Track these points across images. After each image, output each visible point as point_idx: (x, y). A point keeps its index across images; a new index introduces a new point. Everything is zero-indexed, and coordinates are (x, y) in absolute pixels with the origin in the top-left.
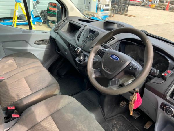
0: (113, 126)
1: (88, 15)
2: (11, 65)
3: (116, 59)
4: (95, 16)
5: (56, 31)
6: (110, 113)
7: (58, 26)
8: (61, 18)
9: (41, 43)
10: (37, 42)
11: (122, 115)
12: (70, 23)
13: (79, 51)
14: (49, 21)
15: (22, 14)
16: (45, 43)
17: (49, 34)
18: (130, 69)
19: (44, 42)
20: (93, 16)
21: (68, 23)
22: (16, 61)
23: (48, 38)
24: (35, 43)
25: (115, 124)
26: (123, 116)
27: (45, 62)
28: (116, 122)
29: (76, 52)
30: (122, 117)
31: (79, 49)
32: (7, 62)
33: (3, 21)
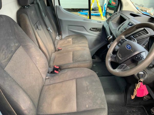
0: (130, 112)
1: (142, 10)
2: (69, 42)
3: (129, 48)
4: (148, 12)
5: (108, 21)
6: (132, 102)
7: (110, 18)
8: (117, 11)
9: (94, 30)
10: (92, 29)
11: (144, 107)
12: (121, 16)
13: (110, 38)
14: (108, 14)
15: (97, 6)
16: (98, 31)
17: (102, 23)
18: (136, 58)
19: (97, 29)
20: (146, 11)
22: (73, 40)
23: (101, 27)
24: (90, 30)
25: (133, 112)
26: (144, 108)
27: (95, 46)
28: (134, 111)
29: (107, 38)
30: (143, 109)
31: (110, 37)
32: (67, 40)
33: (82, 11)
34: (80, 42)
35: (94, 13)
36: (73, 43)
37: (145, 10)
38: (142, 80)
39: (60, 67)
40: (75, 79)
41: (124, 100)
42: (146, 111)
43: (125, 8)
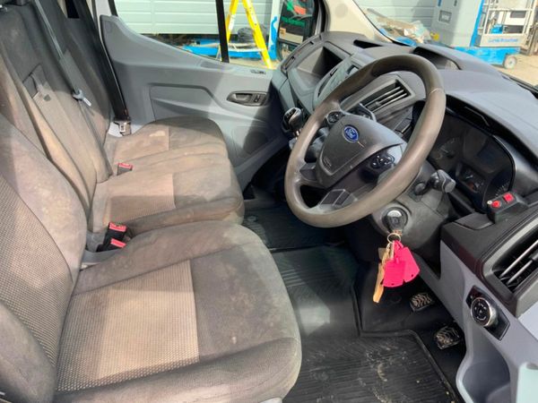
1: (390, 30)
2: (157, 142)
3: (351, 136)
4: (406, 33)
5: (285, 69)
6: (379, 321)
7: (293, 57)
8: (311, 34)
9: (244, 99)
10: (234, 96)
11: (416, 334)
12: (325, 50)
13: (294, 116)
14: (284, 45)
15: (246, 26)
16: (255, 102)
17: (268, 78)
18: (372, 166)
19: (253, 98)
20: (401, 33)
21: (321, 49)
22: (173, 135)
23: (265, 89)
24: (230, 99)
25: (384, 352)
26: (418, 338)
28: (388, 349)
29: (286, 118)
30: (415, 340)
31: (294, 111)
32: (151, 135)
33: (198, 43)
34: (197, 142)
35: (238, 50)
36: (174, 145)
37: (400, 28)
38: (397, 234)
39: (131, 228)
40: (188, 261)
41: (354, 320)
42: (424, 347)
43: (336, 25)
